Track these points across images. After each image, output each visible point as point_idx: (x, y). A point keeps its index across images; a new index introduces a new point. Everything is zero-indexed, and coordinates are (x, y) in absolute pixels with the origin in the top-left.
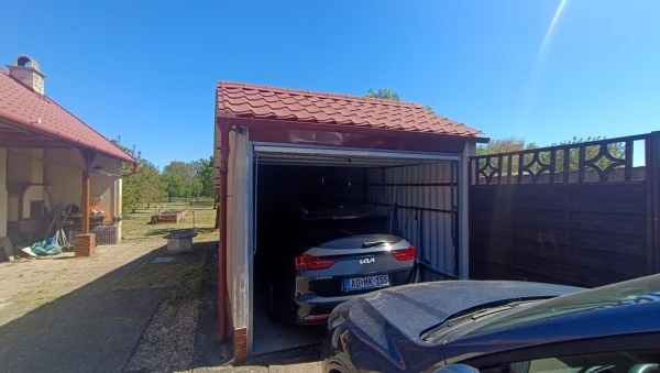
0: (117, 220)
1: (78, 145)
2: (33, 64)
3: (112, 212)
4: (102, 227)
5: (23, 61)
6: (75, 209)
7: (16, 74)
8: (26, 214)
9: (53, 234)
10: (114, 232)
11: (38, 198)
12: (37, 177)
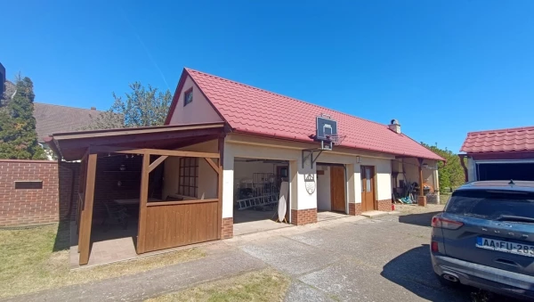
0: (436, 191)
1: (416, 157)
2: (396, 122)
3: (433, 187)
4: (430, 194)
5: (393, 121)
6: (416, 185)
7: (392, 128)
8: (398, 186)
9: (408, 195)
10: (436, 197)
11: (402, 179)
12: (401, 170)
